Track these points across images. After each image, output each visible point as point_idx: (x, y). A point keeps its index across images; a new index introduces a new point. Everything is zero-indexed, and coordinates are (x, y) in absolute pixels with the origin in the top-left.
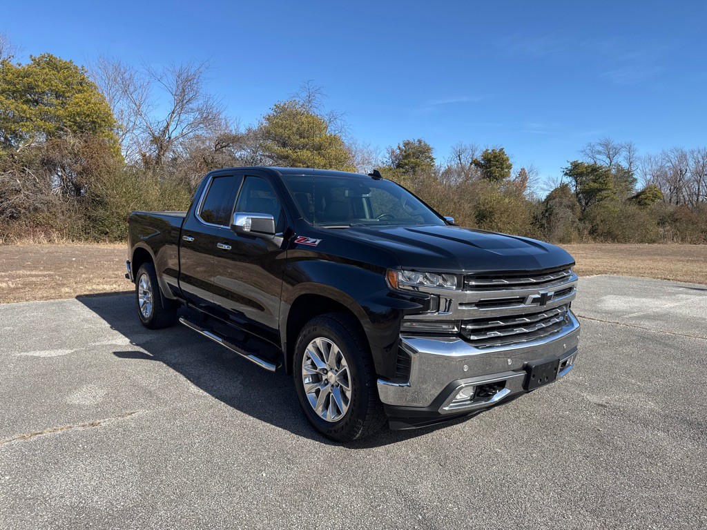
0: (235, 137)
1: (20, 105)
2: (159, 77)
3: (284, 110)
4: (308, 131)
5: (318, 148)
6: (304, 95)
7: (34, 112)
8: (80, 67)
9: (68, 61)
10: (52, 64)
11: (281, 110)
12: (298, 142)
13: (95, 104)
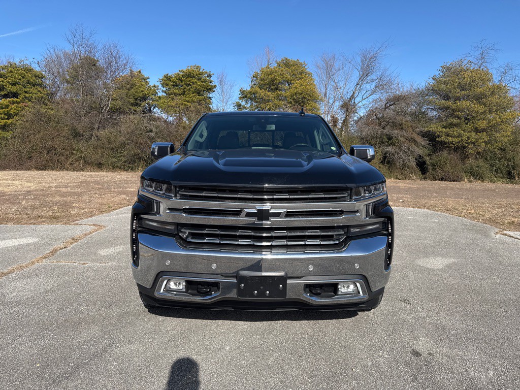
0: (401, 96)
1: (267, 92)
2: (350, 60)
3: (449, 69)
4: (470, 83)
5: (479, 98)
6: (477, 53)
7: (274, 96)
8: (303, 63)
9: (296, 60)
10: (287, 64)
11: (447, 69)
12: (458, 95)
13: (306, 86)
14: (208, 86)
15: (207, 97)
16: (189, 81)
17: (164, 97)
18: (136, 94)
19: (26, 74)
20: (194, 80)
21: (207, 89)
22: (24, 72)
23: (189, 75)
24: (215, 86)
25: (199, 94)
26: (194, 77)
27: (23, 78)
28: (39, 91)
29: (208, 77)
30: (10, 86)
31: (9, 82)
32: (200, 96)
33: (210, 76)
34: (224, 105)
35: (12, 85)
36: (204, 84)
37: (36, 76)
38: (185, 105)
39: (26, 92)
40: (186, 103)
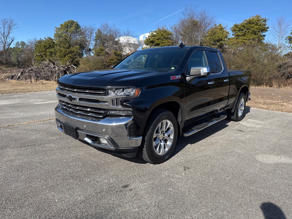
14: (262, 28)
15: (261, 35)
16: (250, 26)
17: (232, 38)
18: (215, 38)
19: (164, 34)
20: (253, 25)
21: (261, 30)
22: (163, 33)
23: (250, 22)
24: (268, 28)
25: (255, 34)
26: (253, 23)
27: (162, 36)
28: (168, 42)
29: (264, 22)
30: (157, 41)
31: (156, 39)
32: (255, 35)
33: (265, 21)
34: (280, 39)
35: (158, 40)
36: (260, 27)
37: (168, 34)
38: (244, 42)
39: (163, 43)
40: (244, 40)
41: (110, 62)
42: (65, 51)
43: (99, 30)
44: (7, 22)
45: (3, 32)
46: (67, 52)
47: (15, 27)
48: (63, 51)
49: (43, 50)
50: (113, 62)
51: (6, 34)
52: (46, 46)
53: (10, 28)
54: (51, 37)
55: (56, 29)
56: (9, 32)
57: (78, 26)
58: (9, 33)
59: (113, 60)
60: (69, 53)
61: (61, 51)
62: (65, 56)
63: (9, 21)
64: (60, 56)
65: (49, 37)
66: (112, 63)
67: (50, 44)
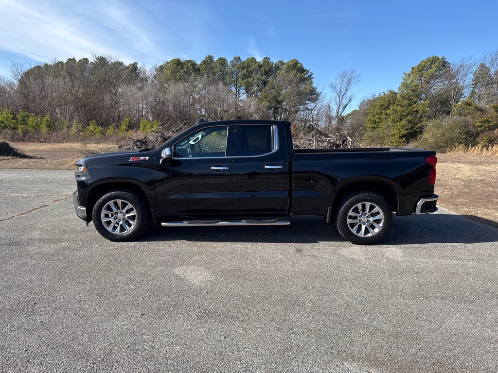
41: (482, 126)
42: (402, 111)
43: (483, 66)
44: (346, 76)
45: (339, 90)
46: (405, 112)
47: (355, 80)
48: (400, 111)
49: (379, 111)
50: (489, 126)
51: (343, 92)
52: (383, 106)
53: (349, 83)
54: (394, 91)
55: (404, 77)
56: (347, 88)
57: (444, 64)
58: (346, 91)
59: (489, 122)
60: (407, 115)
61: (396, 111)
62: (401, 119)
63: (349, 73)
64: (393, 120)
65: (391, 91)
66: (486, 127)
67: (390, 101)
